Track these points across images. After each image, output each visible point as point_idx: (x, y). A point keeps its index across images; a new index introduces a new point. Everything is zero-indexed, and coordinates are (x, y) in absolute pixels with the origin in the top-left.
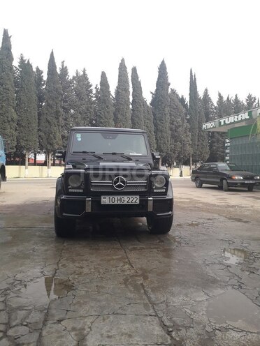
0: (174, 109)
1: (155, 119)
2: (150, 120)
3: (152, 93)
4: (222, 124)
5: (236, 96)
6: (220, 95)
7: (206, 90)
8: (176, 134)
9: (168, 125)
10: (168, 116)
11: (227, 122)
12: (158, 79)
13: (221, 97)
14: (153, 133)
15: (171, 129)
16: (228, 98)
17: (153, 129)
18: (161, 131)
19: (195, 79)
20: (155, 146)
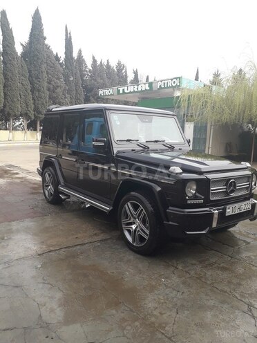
0: (51, 67)
1: (30, 76)
2: (25, 77)
3: (22, 44)
4: (121, 92)
5: (108, 61)
6: (93, 58)
7: (80, 51)
8: (55, 95)
9: (45, 84)
10: (45, 74)
11: (126, 91)
12: (32, 30)
13: (95, 61)
14: (29, 91)
15: (49, 90)
16: (101, 62)
17: (29, 87)
18: (39, 91)
19: (70, 37)
20: (33, 106)
